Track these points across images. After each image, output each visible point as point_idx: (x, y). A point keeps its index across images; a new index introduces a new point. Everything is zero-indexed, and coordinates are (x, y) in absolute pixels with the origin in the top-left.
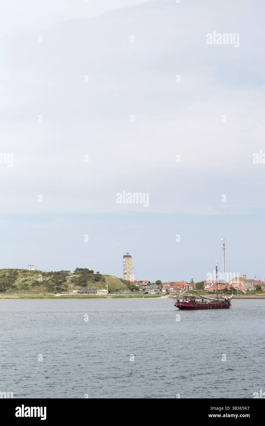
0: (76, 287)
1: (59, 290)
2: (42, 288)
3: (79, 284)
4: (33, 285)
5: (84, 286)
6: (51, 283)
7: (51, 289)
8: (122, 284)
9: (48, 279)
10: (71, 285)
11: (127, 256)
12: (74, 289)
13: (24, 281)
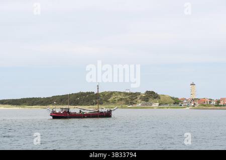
0: (142, 102)
1: (132, 104)
2: (123, 102)
3: (144, 100)
4: (118, 100)
5: (147, 101)
6: (128, 99)
7: (127, 103)
8: (172, 100)
9: (127, 97)
10: (139, 101)
11: (193, 84)
12: (140, 103)
13: (114, 99)
